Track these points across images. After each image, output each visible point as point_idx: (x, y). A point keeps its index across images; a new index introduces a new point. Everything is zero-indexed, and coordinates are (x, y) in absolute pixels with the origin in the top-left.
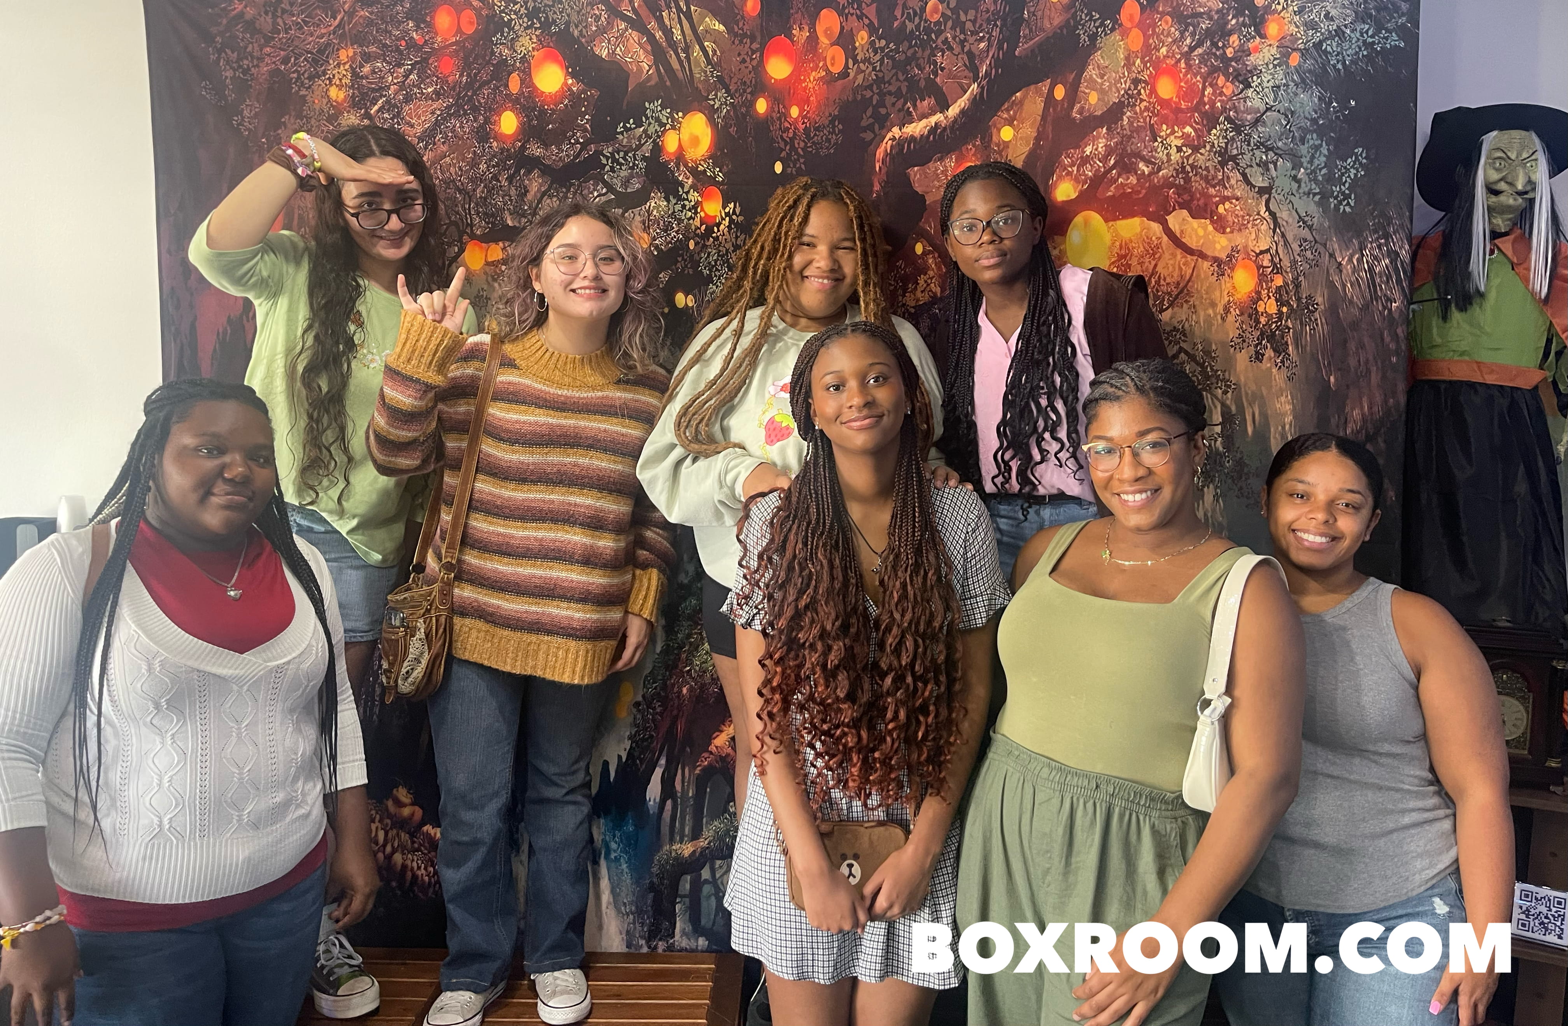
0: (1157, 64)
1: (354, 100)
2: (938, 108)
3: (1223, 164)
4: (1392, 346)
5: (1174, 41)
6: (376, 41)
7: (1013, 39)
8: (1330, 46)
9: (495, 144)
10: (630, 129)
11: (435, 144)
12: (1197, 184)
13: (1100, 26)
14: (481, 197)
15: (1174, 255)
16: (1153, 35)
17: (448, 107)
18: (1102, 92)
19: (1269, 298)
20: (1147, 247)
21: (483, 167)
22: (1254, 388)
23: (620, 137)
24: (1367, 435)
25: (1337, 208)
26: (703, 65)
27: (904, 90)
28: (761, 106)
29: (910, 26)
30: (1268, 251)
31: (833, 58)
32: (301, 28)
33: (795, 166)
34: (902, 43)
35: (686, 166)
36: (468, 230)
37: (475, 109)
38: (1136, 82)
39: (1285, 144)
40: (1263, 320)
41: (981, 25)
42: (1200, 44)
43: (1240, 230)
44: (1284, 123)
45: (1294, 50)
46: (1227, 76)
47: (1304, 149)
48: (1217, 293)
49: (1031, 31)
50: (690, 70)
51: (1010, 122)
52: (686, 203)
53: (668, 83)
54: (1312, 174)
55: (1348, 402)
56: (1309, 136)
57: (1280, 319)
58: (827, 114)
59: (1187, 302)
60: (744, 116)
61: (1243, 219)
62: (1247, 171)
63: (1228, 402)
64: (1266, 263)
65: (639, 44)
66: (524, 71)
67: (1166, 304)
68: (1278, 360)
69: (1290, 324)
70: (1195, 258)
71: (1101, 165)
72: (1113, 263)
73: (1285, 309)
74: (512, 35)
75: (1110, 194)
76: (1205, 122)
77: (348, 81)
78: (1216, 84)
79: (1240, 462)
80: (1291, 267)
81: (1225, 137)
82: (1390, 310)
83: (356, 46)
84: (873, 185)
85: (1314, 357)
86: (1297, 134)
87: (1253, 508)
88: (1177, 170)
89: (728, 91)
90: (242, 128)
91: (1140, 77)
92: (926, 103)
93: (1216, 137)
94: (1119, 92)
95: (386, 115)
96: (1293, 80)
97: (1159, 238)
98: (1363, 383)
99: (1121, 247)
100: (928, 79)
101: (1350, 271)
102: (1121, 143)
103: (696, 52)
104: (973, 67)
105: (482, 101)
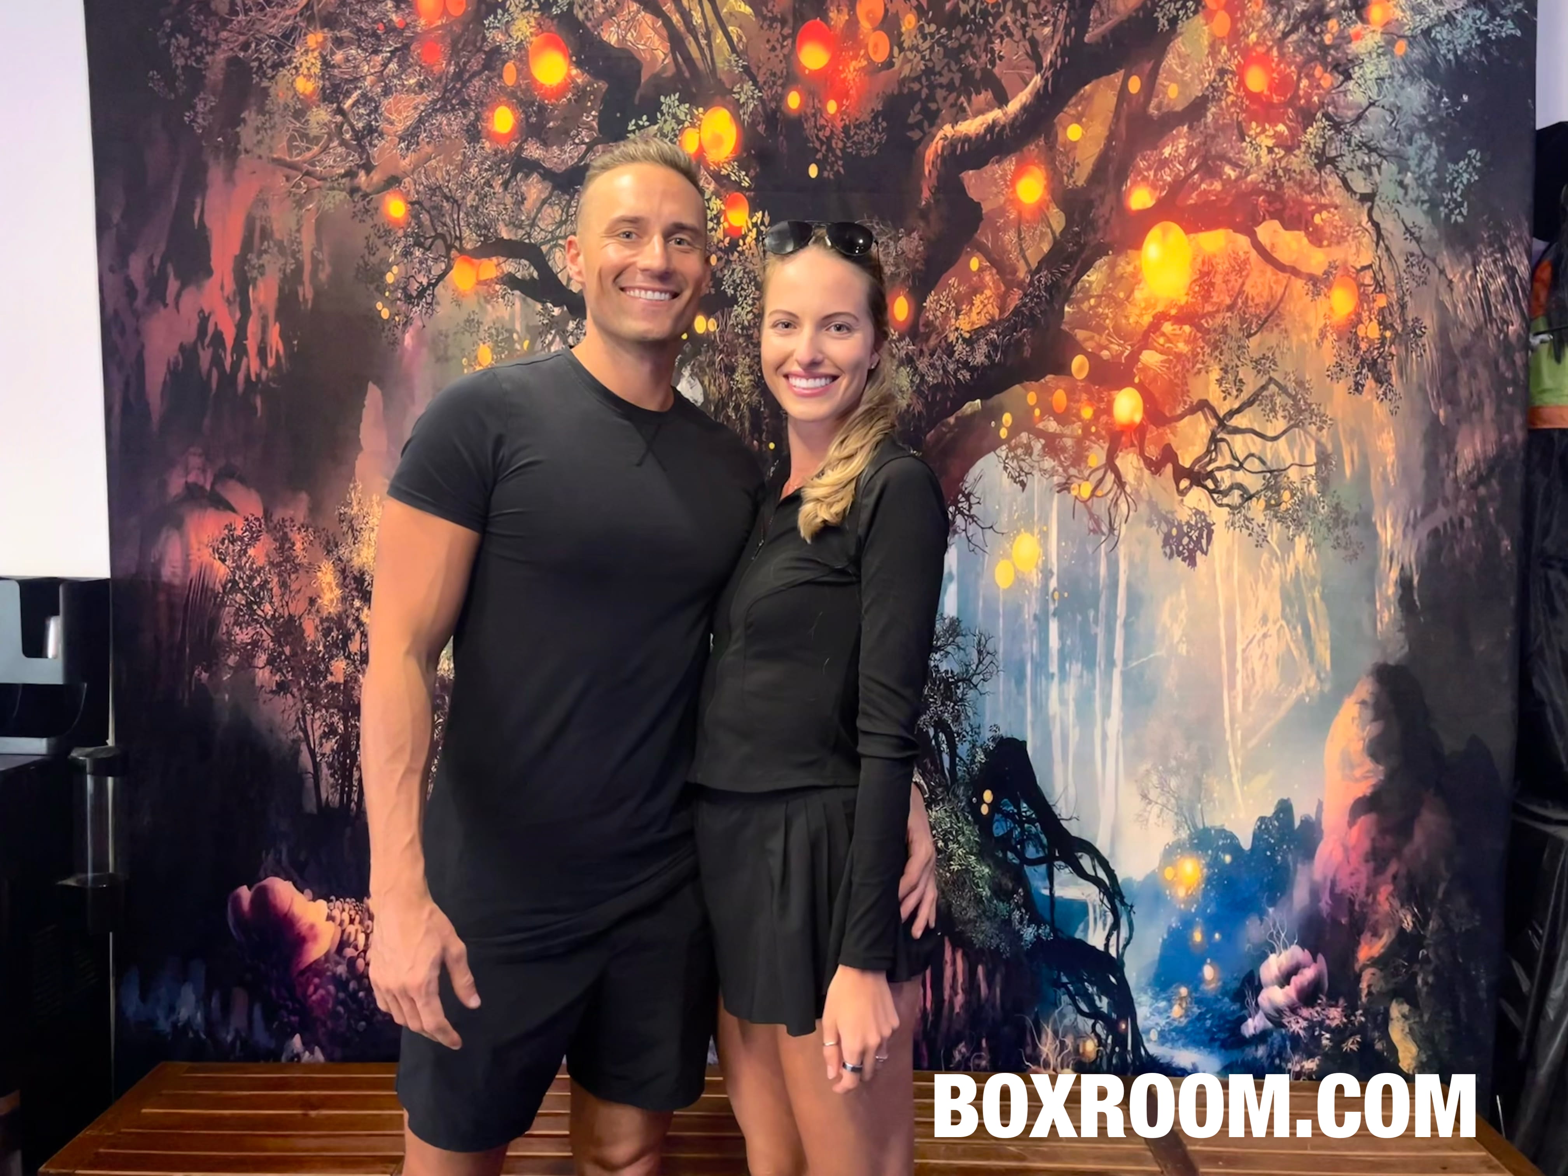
0: (1245, 52)
1: (324, 92)
2: (995, 103)
3: (1320, 167)
4: (1509, 375)
5: (1266, 26)
6: (349, 24)
7: (1081, 23)
8: (1441, 33)
9: (487, 145)
10: (643, 127)
12: (1290, 191)
13: (1181, 8)
14: (472, 206)
15: (1263, 272)
16: (1241, 19)
17: (434, 102)
18: (1183, 84)
19: (1371, 320)
20: (1233, 263)
22: (1353, 423)
24: (1480, 476)
25: (1448, 217)
26: (726, 53)
27: (957, 83)
28: (794, 101)
29: (964, 8)
30: (1370, 266)
31: (876, 46)
32: (263, 9)
33: (832, 169)
34: (955, 28)
35: (707, 169)
36: (457, 244)
37: (464, 104)
38: (1222, 72)
39: (1391, 144)
40: (1363, 346)
41: (1046, 7)
42: (1294, 29)
43: (1339, 243)
44: (1389, 120)
45: (1400, 37)
46: (1325, 65)
47: (1411, 151)
48: (1312, 315)
49: (1102, 14)
50: (712, 59)
51: (1078, 120)
53: (687, 75)
54: (1420, 179)
55: (1459, 438)
56: (1417, 136)
57: (1383, 344)
58: (869, 110)
59: (1277, 325)
60: (774, 112)
61: (1343, 231)
62: (1348, 175)
63: (1323, 440)
64: (1368, 280)
65: (654, 29)
66: (521, 60)
67: (1254, 328)
68: (1380, 392)
69: (1394, 351)
70: (1287, 275)
71: (1181, 168)
72: (1195, 281)
73: (1388, 334)
74: (507, 18)
75: (1191, 202)
76: (1300, 119)
77: (317, 71)
78: (1313, 76)
79: (1337, 508)
80: (1396, 285)
81: (1323, 137)
82: (1506, 335)
83: (326, 30)
84: (921, 192)
85: (1421, 388)
86: (1403, 134)
87: (1350, 561)
88: (1267, 175)
89: (755, 83)
90: (195, 126)
91: (1227, 67)
92: (982, 97)
93: (1312, 136)
94: (1202, 83)
95: (362, 111)
96: (1399, 72)
97: (1246, 253)
98: (1475, 416)
99: (1203, 263)
100: (984, 70)
101: (1462, 290)
102: (1205, 143)
103: (719, 38)
104: (1036, 56)
105: (473, 94)
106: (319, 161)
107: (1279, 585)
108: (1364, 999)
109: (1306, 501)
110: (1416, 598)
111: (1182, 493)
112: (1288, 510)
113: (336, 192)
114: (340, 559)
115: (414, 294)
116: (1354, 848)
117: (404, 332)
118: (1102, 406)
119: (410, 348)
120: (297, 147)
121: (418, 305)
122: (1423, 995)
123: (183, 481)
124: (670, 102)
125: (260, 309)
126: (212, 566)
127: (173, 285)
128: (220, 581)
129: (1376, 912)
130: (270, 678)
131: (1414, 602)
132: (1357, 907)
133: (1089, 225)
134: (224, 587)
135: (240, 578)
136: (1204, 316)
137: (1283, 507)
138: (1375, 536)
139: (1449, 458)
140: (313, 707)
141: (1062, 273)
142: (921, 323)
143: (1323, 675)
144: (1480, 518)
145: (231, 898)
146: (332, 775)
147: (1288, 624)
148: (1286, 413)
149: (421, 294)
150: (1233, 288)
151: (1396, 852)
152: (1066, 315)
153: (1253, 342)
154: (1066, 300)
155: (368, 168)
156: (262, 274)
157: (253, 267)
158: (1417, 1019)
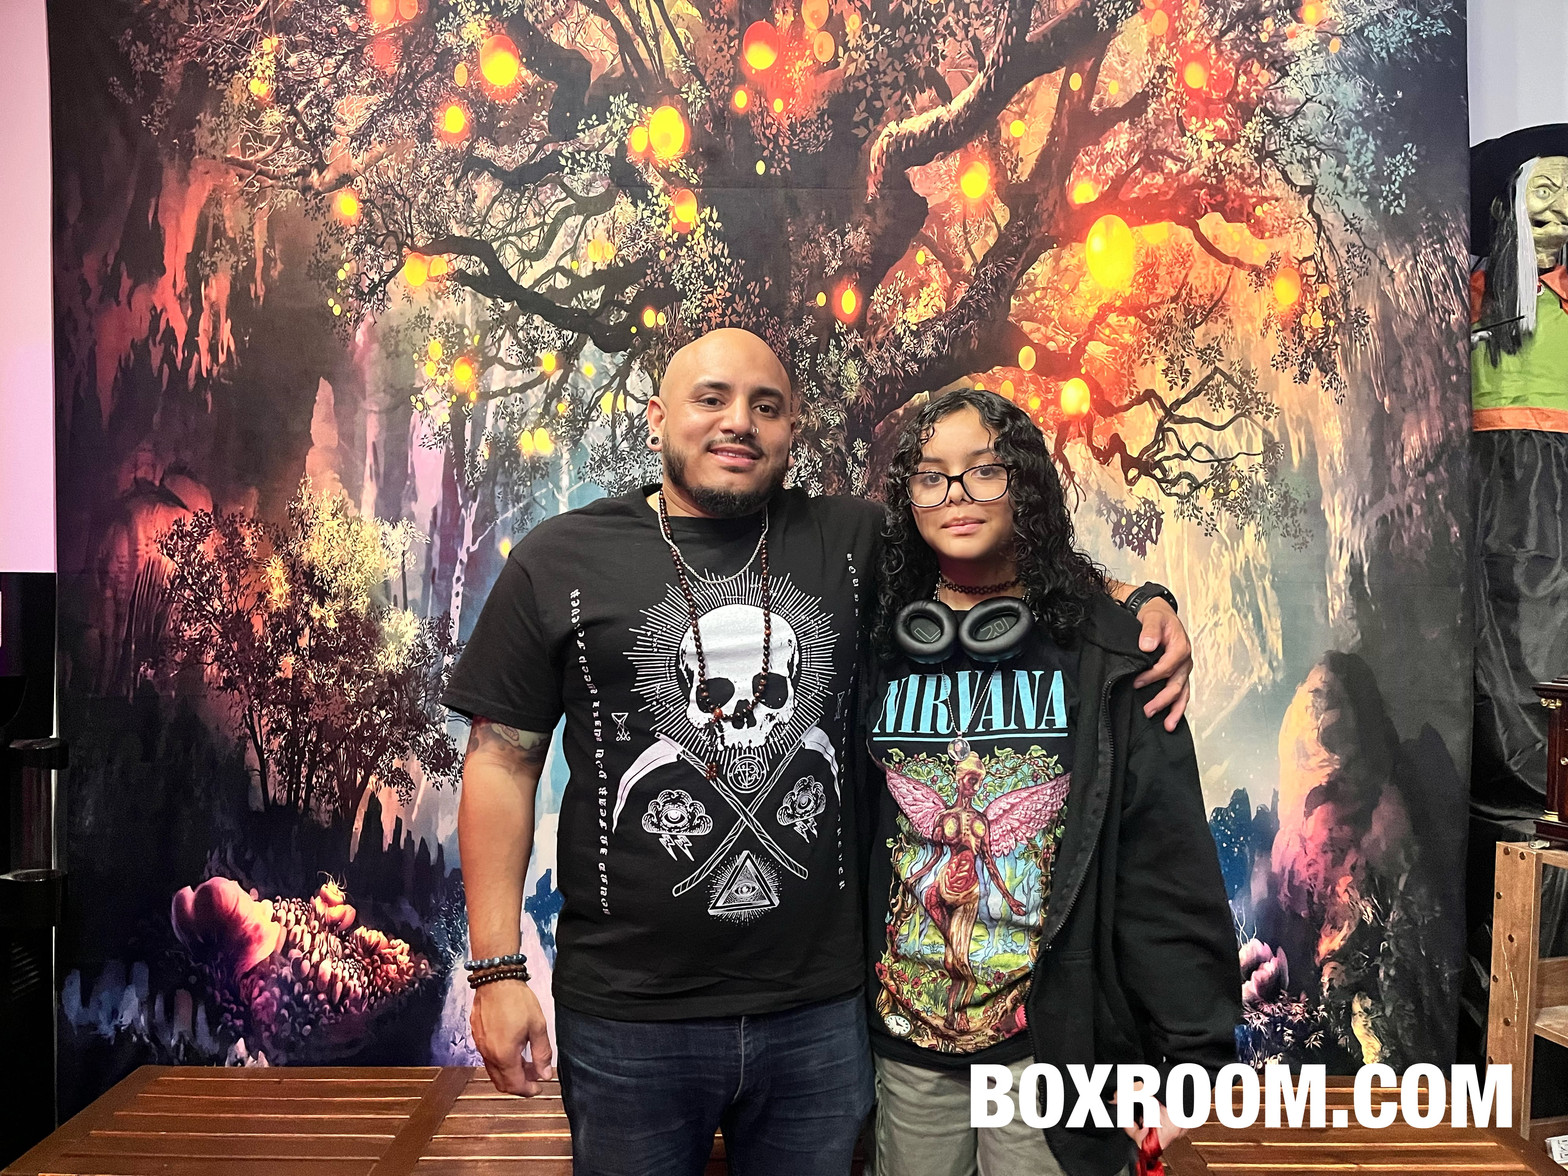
0: (1184, 50)
1: (278, 94)
2: (939, 101)
3: (1260, 160)
4: (1452, 363)
5: (1203, 25)
6: (303, 28)
7: (1022, 23)
8: (1374, 32)
9: (439, 144)
10: (593, 126)
11: (370, 143)
12: (1232, 184)
13: (1120, 8)
14: (423, 204)
15: (1206, 264)
16: (1179, 17)
17: (386, 102)
18: (1124, 81)
19: (1314, 310)
20: (1177, 255)
21: (425, 169)
22: (1299, 412)
23: (581, 135)
24: (1428, 464)
25: (1387, 209)
26: (674, 54)
27: (901, 81)
28: (740, 100)
29: (907, 9)
30: (1311, 258)
31: (821, 46)
32: (221, 16)
33: (779, 166)
34: (898, 28)
35: (656, 166)
36: (409, 242)
37: (416, 104)
38: (1161, 69)
39: (1329, 138)
40: (1308, 335)
42: (1231, 28)
43: (1280, 234)
44: (1327, 115)
45: (1334, 35)
46: (1262, 62)
47: (1349, 145)
48: (1256, 306)
49: (1043, 13)
50: (661, 60)
51: (1021, 116)
52: (656, 208)
53: (635, 75)
54: (1359, 172)
55: (1405, 426)
56: (1354, 130)
57: (1327, 334)
58: (815, 109)
59: (1222, 316)
60: (722, 111)
61: (1284, 223)
62: (1288, 168)
63: (1270, 429)
64: (1310, 271)
65: (603, 30)
66: (471, 62)
67: (1199, 319)
68: (1325, 381)
69: (1337, 339)
70: (1231, 266)
71: (1123, 163)
72: (1140, 272)
73: (1332, 323)
74: (458, 20)
75: (1134, 195)
76: (1239, 114)
77: (271, 73)
78: (1251, 72)
79: (1285, 496)
80: (1338, 275)
81: (1262, 131)
82: (1448, 323)
83: (281, 35)
84: (867, 188)
85: (1366, 377)
86: (1340, 128)
87: (1300, 548)
88: (1209, 168)
89: (703, 83)
90: (152, 129)
91: (1165, 64)
92: (926, 95)
93: (1252, 130)
94: (1143, 81)
95: (315, 111)
96: (1335, 69)
97: (1189, 245)
98: (1420, 404)
99: (1147, 255)
100: (927, 69)
101: (1403, 280)
102: (1146, 138)
103: (667, 38)
104: (978, 55)
105: (425, 95)
106: (272, 161)
107: (1229, 573)
108: (1326, 994)
109: (1254, 490)
110: (1367, 585)
111: (1131, 483)
112: (1236, 498)
113: (287, 191)
114: (290, 555)
115: (366, 290)
116: (1310, 839)
117: (355, 329)
118: (1050, 396)
119: (361, 344)
120: (250, 147)
121: (369, 301)
122: (1385, 988)
123: (132, 476)
124: (618, 101)
125: (212, 305)
126: (160, 562)
127: (126, 283)
128: (168, 576)
129: (1334, 904)
130: (218, 675)
131: (1365, 589)
132: (1315, 899)
133: (1033, 219)
134: (172, 584)
135: (189, 573)
136: (1148, 308)
137: (1232, 496)
138: (1325, 524)
139: (1395, 445)
140: (261, 703)
141: (1007, 266)
142: (869, 315)
143: (1275, 664)
144: (1429, 505)
145: (174, 899)
146: (280, 772)
147: (1239, 612)
148: (1232, 402)
149: (373, 290)
150: (1177, 281)
151: (1356, 843)
152: (1012, 306)
153: (1198, 333)
154: (1012, 292)
155: (321, 167)
156: (214, 272)
157: (206, 265)
158: (1380, 1014)
